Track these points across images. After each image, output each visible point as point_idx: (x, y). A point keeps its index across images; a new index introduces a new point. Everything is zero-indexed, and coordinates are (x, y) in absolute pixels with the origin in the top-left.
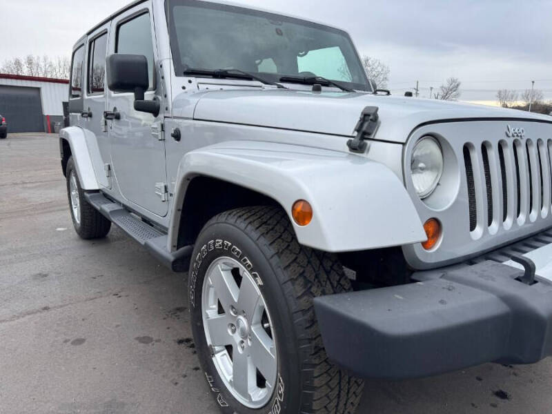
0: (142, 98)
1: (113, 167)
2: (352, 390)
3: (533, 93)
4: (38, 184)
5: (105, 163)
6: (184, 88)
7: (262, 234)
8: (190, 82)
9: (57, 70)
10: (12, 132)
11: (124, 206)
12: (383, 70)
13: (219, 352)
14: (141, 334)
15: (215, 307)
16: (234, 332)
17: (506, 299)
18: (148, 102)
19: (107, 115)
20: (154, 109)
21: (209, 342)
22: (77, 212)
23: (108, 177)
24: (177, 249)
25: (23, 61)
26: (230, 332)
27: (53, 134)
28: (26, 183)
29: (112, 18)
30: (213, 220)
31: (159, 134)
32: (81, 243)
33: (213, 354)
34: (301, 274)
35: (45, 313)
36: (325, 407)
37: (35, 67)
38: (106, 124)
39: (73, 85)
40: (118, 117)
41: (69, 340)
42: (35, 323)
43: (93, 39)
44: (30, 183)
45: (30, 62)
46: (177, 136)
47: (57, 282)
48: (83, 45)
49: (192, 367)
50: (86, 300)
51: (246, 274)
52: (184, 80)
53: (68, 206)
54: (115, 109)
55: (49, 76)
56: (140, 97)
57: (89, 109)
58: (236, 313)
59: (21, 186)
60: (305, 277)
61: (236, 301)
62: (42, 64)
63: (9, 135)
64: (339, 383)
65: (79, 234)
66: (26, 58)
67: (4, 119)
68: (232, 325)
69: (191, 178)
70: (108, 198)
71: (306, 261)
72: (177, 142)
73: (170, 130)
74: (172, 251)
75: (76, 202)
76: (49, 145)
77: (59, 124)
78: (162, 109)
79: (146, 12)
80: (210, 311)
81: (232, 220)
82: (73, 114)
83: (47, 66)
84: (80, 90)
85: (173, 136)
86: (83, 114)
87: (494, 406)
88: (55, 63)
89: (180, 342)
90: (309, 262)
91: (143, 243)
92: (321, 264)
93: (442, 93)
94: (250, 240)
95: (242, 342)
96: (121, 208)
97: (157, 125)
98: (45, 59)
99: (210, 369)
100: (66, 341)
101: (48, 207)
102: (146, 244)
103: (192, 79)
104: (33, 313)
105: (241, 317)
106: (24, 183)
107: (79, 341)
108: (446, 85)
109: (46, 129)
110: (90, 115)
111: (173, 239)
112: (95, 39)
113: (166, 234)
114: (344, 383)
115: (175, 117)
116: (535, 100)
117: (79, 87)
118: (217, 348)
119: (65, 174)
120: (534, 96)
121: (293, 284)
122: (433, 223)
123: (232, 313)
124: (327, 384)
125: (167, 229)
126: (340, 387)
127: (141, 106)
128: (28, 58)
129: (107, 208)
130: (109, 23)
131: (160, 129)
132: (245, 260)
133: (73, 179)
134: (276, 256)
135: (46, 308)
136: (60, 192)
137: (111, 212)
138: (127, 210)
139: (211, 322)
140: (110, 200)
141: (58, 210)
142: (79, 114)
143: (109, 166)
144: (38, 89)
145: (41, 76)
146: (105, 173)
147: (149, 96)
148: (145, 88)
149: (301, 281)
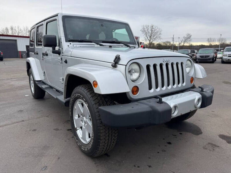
0: (55, 49)
1: (45, 72)
2: (113, 135)
3: (222, 39)
4: (17, 79)
5: (43, 70)
6: (68, 46)
7: (88, 92)
8: (70, 44)
9: (23, 32)
10: (5, 58)
11: (50, 86)
12: (159, 30)
13: (79, 129)
14: (55, 128)
15: (77, 116)
16: (82, 122)
17: (151, 107)
18: (57, 51)
19: (43, 54)
20: (59, 53)
21: (76, 127)
22: (33, 89)
23: (44, 76)
24: (66, 99)
25: (9, 28)
26: (81, 122)
27: (22, 59)
28: (13, 79)
29: (45, 20)
30: (76, 88)
31: (60, 61)
32: (34, 100)
33: (77, 130)
34: (98, 102)
35: (23, 122)
36: (105, 139)
37: (14, 31)
38: (43, 57)
39: (31, 39)
40: (47, 55)
41: (31, 130)
42: (20, 125)
43: (38, 26)
44: (14, 79)
45: (12, 29)
46: (66, 62)
47: (26, 113)
48: (35, 28)
49: (72, 137)
50: (37, 118)
51: (84, 104)
52: (68, 43)
53: (30, 87)
54: (46, 52)
55: (20, 35)
56: (54, 49)
57: (37, 51)
58: (83, 116)
59: (10, 80)
60: (99, 103)
61: (82, 112)
62: (17, 30)
63: (4, 59)
64: (109, 132)
65: (34, 97)
66: (10, 27)
67: (2, 53)
68: (82, 120)
69: (69, 75)
70: (44, 83)
71: (100, 98)
72: (66, 64)
73: (64, 60)
74: (64, 99)
75: (33, 85)
76: (21, 63)
77: (24, 54)
78: (61, 53)
79: (56, 20)
80: (76, 117)
81: (80, 88)
82: (31, 53)
83: (19, 30)
84: (33, 42)
85: (65, 62)
86: (35, 53)
87: (166, 146)
88: (22, 29)
89: (68, 130)
90: (101, 99)
91: (55, 98)
92: (105, 99)
93: (184, 40)
94: (85, 93)
95: (85, 125)
96: (49, 86)
97: (59, 58)
98: (18, 28)
99: (76, 135)
100: (30, 130)
101: (21, 88)
102: (56, 98)
103: (71, 43)
104: (18, 122)
105: (84, 117)
106: (12, 79)
107: (35, 130)
108: (186, 36)
109: (19, 57)
110: (37, 54)
111: (64, 96)
112: (39, 27)
113: (63, 94)
114: (110, 132)
115: (65, 56)
116: (223, 42)
117: (33, 40)
118: (78, 128)
119: (28, 75)
120: (222, 40)
121: (96, 105)
122: (136, 88)
123: (82, 116)
124: (105, 132)
125: (63, 92)
126: (109, 133)
127: (54, 52)
128: (11, 27)
129: (44, 86)
130: (44, 22)
131: (60, 59)
132: (83, 99)
133: (31, 77)
134: (91, 98)
135: (23, 121)
136: (26, 82)
137: (45, 88)
138: (51, 87)
139: (76, 120)
140: (45, 84)
141: (25, 89)
142: (33, 53)
143: (44, 72)
144: (16, 40)
145: (17, 35)
146: (43, 74)
147: (57, 48)
148: (56, 46)
149: (98, 104)
